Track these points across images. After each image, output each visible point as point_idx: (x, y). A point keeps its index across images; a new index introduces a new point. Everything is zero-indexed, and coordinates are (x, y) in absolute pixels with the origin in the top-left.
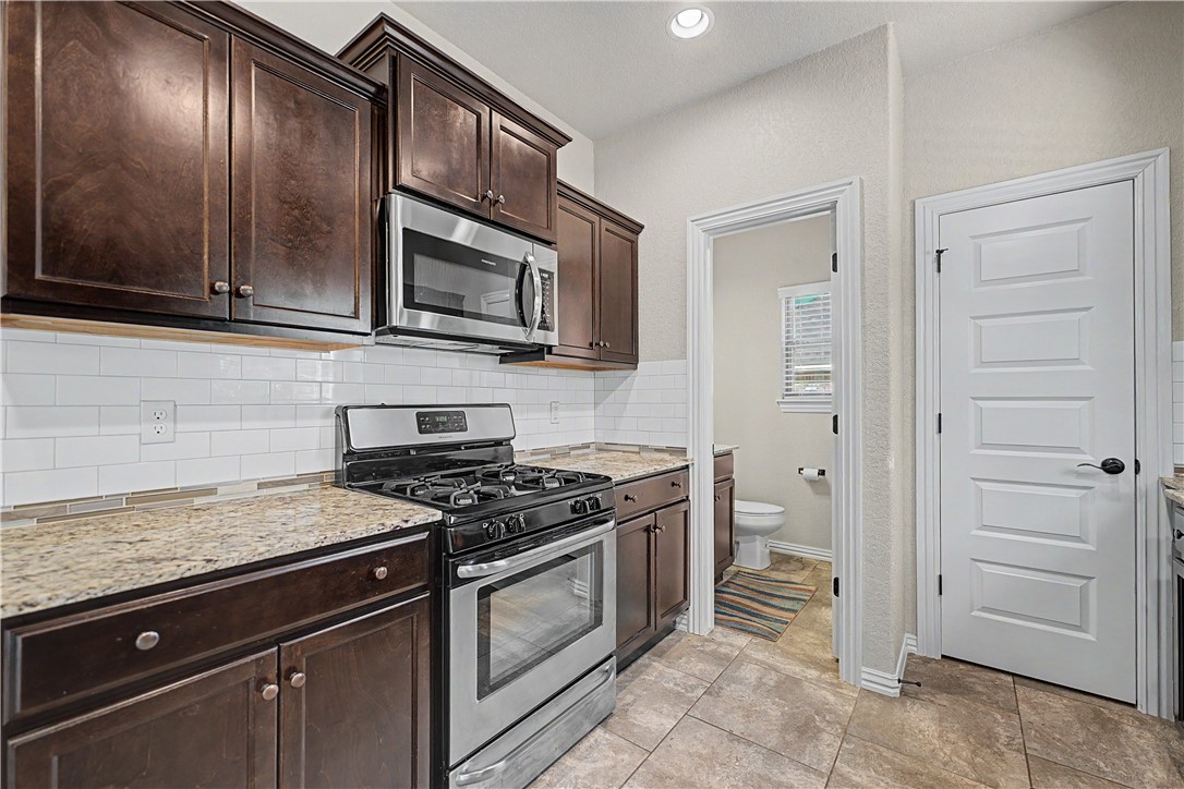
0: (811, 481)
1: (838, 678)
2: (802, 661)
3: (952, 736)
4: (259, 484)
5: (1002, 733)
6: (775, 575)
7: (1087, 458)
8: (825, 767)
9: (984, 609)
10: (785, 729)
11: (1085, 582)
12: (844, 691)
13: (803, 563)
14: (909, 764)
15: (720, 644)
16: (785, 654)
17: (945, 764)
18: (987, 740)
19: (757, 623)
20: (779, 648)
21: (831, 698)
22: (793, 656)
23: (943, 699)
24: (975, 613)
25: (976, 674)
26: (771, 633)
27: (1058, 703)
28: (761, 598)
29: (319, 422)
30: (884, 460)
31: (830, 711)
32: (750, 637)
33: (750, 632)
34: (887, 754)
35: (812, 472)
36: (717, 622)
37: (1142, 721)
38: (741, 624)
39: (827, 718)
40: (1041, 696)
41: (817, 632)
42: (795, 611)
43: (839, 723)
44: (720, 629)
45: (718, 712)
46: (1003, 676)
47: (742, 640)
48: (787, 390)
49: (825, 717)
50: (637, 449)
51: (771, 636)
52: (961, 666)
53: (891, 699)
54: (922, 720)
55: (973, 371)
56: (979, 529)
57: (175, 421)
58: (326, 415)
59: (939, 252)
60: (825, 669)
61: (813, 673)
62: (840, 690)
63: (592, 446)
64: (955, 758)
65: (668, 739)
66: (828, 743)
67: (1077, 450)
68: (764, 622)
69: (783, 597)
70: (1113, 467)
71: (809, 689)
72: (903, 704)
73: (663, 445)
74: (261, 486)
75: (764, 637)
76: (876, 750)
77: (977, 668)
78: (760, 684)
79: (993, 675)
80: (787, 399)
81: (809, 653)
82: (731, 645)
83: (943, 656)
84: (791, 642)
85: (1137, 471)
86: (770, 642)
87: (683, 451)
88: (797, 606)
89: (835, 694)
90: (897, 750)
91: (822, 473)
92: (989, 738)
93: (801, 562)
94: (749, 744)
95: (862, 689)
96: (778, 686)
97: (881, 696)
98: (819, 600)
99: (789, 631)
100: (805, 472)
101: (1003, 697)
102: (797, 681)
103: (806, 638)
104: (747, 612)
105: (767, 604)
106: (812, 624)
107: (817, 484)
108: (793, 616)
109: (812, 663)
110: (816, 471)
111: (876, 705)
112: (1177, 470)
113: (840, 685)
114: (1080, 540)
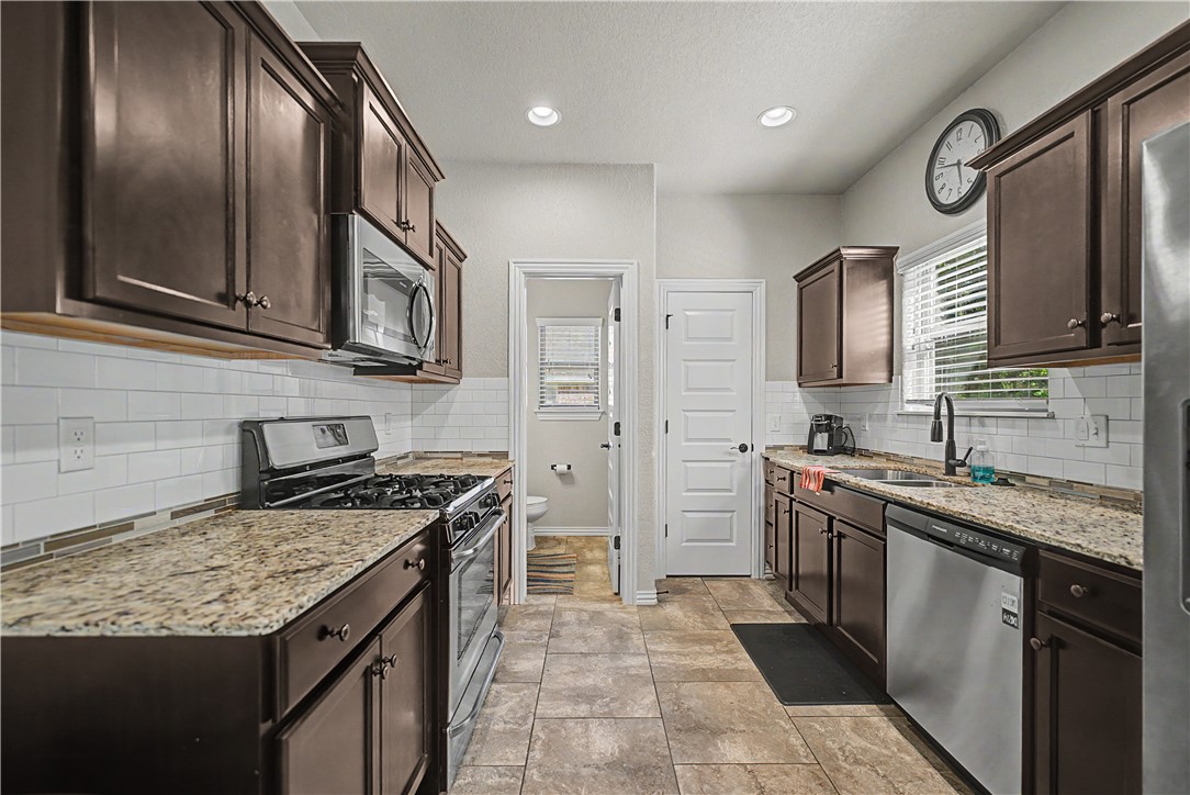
0: (561, 475)
1: (622, 604)
2: (596, 601)
3: (690, 614)
4: (172, 514)
5: (709, 605)
6: (543, 552)
7: (733, 444)
8: (643, 650)
9: (688, 541)
10: (611, 640)
11: (730, 514)
12: (628, 610)
13: (558, 541)
14: (678, 634)
15: (537, 606)
16: (583, 599)
17: (694, 628)
18: (704, 612)
19: (553, 586)
20: (577, 597)
21: (625, 616)
22: (590, 599)
23: (677, 598)
24: (684, 544)
25: (685, 581)
26: (567, 590)
27: (723, 584)
28: (544, 569)
29: (221, 439)
30: (650, 452)
31: (628, 622)
32: (555, 596)
33: (553, 593)
34: (667, 633)
35: (562, 468)
36: (529, 592)
37: (754, 582)
40: (715, 583)
41: (594, 581)
42: (572, 572)
43: (636, 627)
44: (531, 596)
45: (566, 645)
46: (696, 578)
47: (551, 599)
48: (542, 402)
49: (627, 626)
50: (459, 455)
51: (568, 592)
52: (677, 579)
53: (655, 606)
54: (673, 611)
55: (684, 393)
56: (686, 492)
57: (94, 444)
58: (228, 431)
59: (668, 316)
60: (611, 601)
61: (606, 606)
62: (626, 610)
63: (411, 456)
64: (696, 624)
65: (545, 671)
66: (637, 639)
67: (729, 440)
68: (558, 584)
69: (559, 565)
70: (743, 448)
71: (610, 615)
72: (661, 605)
73: (486, 450)
74: (175, 515)
75: (565, 594)
76: (661, 633)
77: (684, 578)
78: (580, 622)
79: (692, 579)
80: (542, 409)
82: (546, 604)
83: (668, 576)
84: (581, 592)
85: (752, 450)
86: (570, 596)
87: (505, 455)
88: (573, 569)
89: (625, 613)
90: (671, 630)
91: (569, 467)
92: (705, 610)
93: (555, 539)
94: (596, 655)
95: (637, 605)
96: (591, 618)
97: (649, 606)
98: (583, 563)
99: (576, 586)
100: (558, 468)
101: (701, 588)
102: (600, 613)
103: (590, 587)
104: (543, 581)
105: (552, 572)
106: (588, 578)
107: (566, 477)
108: (573, 575)
109: (603, 600)
110: (566, 467)
111: (649, 610)
112: (767, 448)
113: (624, 608)
114: (730, 491)
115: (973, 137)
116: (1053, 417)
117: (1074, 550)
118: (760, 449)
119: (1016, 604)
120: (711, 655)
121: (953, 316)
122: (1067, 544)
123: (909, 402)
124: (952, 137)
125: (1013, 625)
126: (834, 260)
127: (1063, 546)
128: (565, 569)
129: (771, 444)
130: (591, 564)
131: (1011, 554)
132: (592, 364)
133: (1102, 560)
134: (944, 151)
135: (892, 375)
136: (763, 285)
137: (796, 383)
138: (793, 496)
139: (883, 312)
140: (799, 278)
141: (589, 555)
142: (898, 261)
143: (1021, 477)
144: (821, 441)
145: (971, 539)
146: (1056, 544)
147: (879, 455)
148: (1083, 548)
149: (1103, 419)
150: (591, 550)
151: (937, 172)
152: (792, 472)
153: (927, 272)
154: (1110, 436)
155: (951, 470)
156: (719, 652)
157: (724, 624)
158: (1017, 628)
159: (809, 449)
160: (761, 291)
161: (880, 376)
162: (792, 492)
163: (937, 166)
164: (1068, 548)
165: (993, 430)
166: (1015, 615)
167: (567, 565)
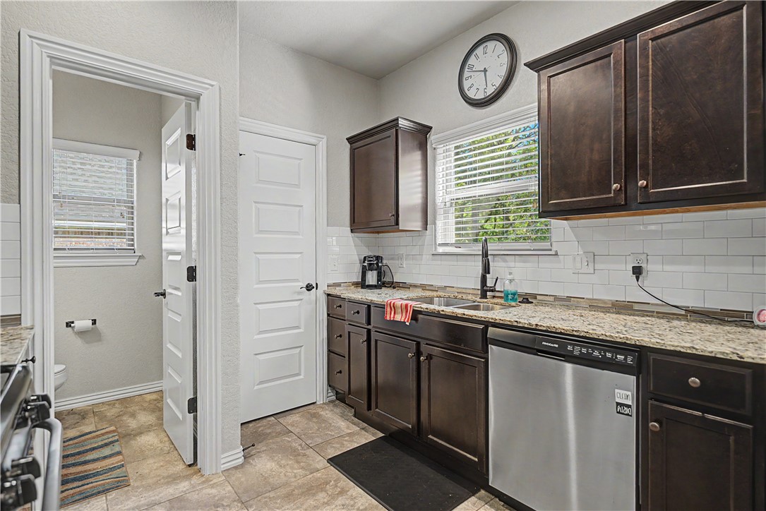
0: (82, 333)
1: (203, 476)
2: (168, 483)
3: (283, 462)
5: (296, 445)
7: (301, 284)
9: (261, 383)
11: (299, 349)
12: (215, 481)
14: (283, 491)
16: (149, 488)
17: (295, 477)
18: (295, 453)
20: (138, 487)
21: (214, 491)
22: (156, 484)
24: (256, 387)
25: (259, 425)
26: (119, 481)
27: (296, 418)
31: (222, 499)
32: (103, 498)
34: (272, 494)
35: (84, 324)
38: (80, 493)
39: (225, 504)
40: (289, 419)
42: (119, 453)
43: (235, 501)
46: (269, 419)
47: (98, 503)
49: (223, 505)
51: (121, 484)
52: (251, 425)
53: (242, 466)
54: (264, 465)
56: (258, 334)
60: (187, 477)
61: (184, 486)
62: (212, 482)
64: (295, 471)
67: (297, 280)
68: (101, 477)
69: (94, 449)
70: (309, 288)
71: (194, 497)
72: (249, 463)
75: (117, 488)
76: (265, 498)
77: (257, 421)
79: (265, 421)
81: (166, 475)
84: (142, 477)
85: (317, 289)
86: (126, 488)
87: (15, 319)
88: (117, 448)
89: (212, 487)
90: (274, 489)
91: (94, 322)
92: (295, 451)
93: (75, 413)
95: (222, 472)
97: (236, 468)
98: (129, 436)
99: (130, 469)
100: (78, 324)
101: (279, 428)
102: (179, 499)
103: (150, 466)
104: (74, 480)
105: (85, 463)
106: (142, 455)
107: (91, 334)
108: (121, 457)
109: (174, 479)
110: (91, 322)
111: (239, 474)
112: (328, 286)
113: (207, 481)
114: (298, 327)
115: (496, 53)
116: (556, 254)
117: (689, 351)
118: (323, 288)
119: (630, 397)
120: (327, 504)
121: (475, 182)
122: (683, 347)
123: (440, 245)
124: (479, 51)
125: (628, 415)
126: (390, 128)
127: (678, 349)
128: (107, 451)
129: (331, 282)
130: (140, 433)
131: (625, 359)
132: (125, 202)
133: (715, 357)
134: (472, 60)
135: (427, 225)
136: (325, 140)
137: (349, 229)
138: (369, 327)
139: (417, 176)
140: (351, 140)
141: (133, 424)
142: (432, 137)
143: (535, 296)
144: (372, 278)
145: (584, 350)
146: (672, 348)
147: (415, 286)
148: (697, 349)
149: (592, 254)
150: (133, 415)
151: (466, 74)
152: (369, 307)
153: (447, 151)
154: (596, 265)
155: (484, 296)
156: (333, 497)
157: (321, 463)
158: (631, 416)
159: (363, 284)
160: (322, 146)
161: (416, 225)
162: (369, 323)
163: (466, 70)
164: (682, 350)
165: (512, 264)
166: (629, 406)
167: (106, 445)
